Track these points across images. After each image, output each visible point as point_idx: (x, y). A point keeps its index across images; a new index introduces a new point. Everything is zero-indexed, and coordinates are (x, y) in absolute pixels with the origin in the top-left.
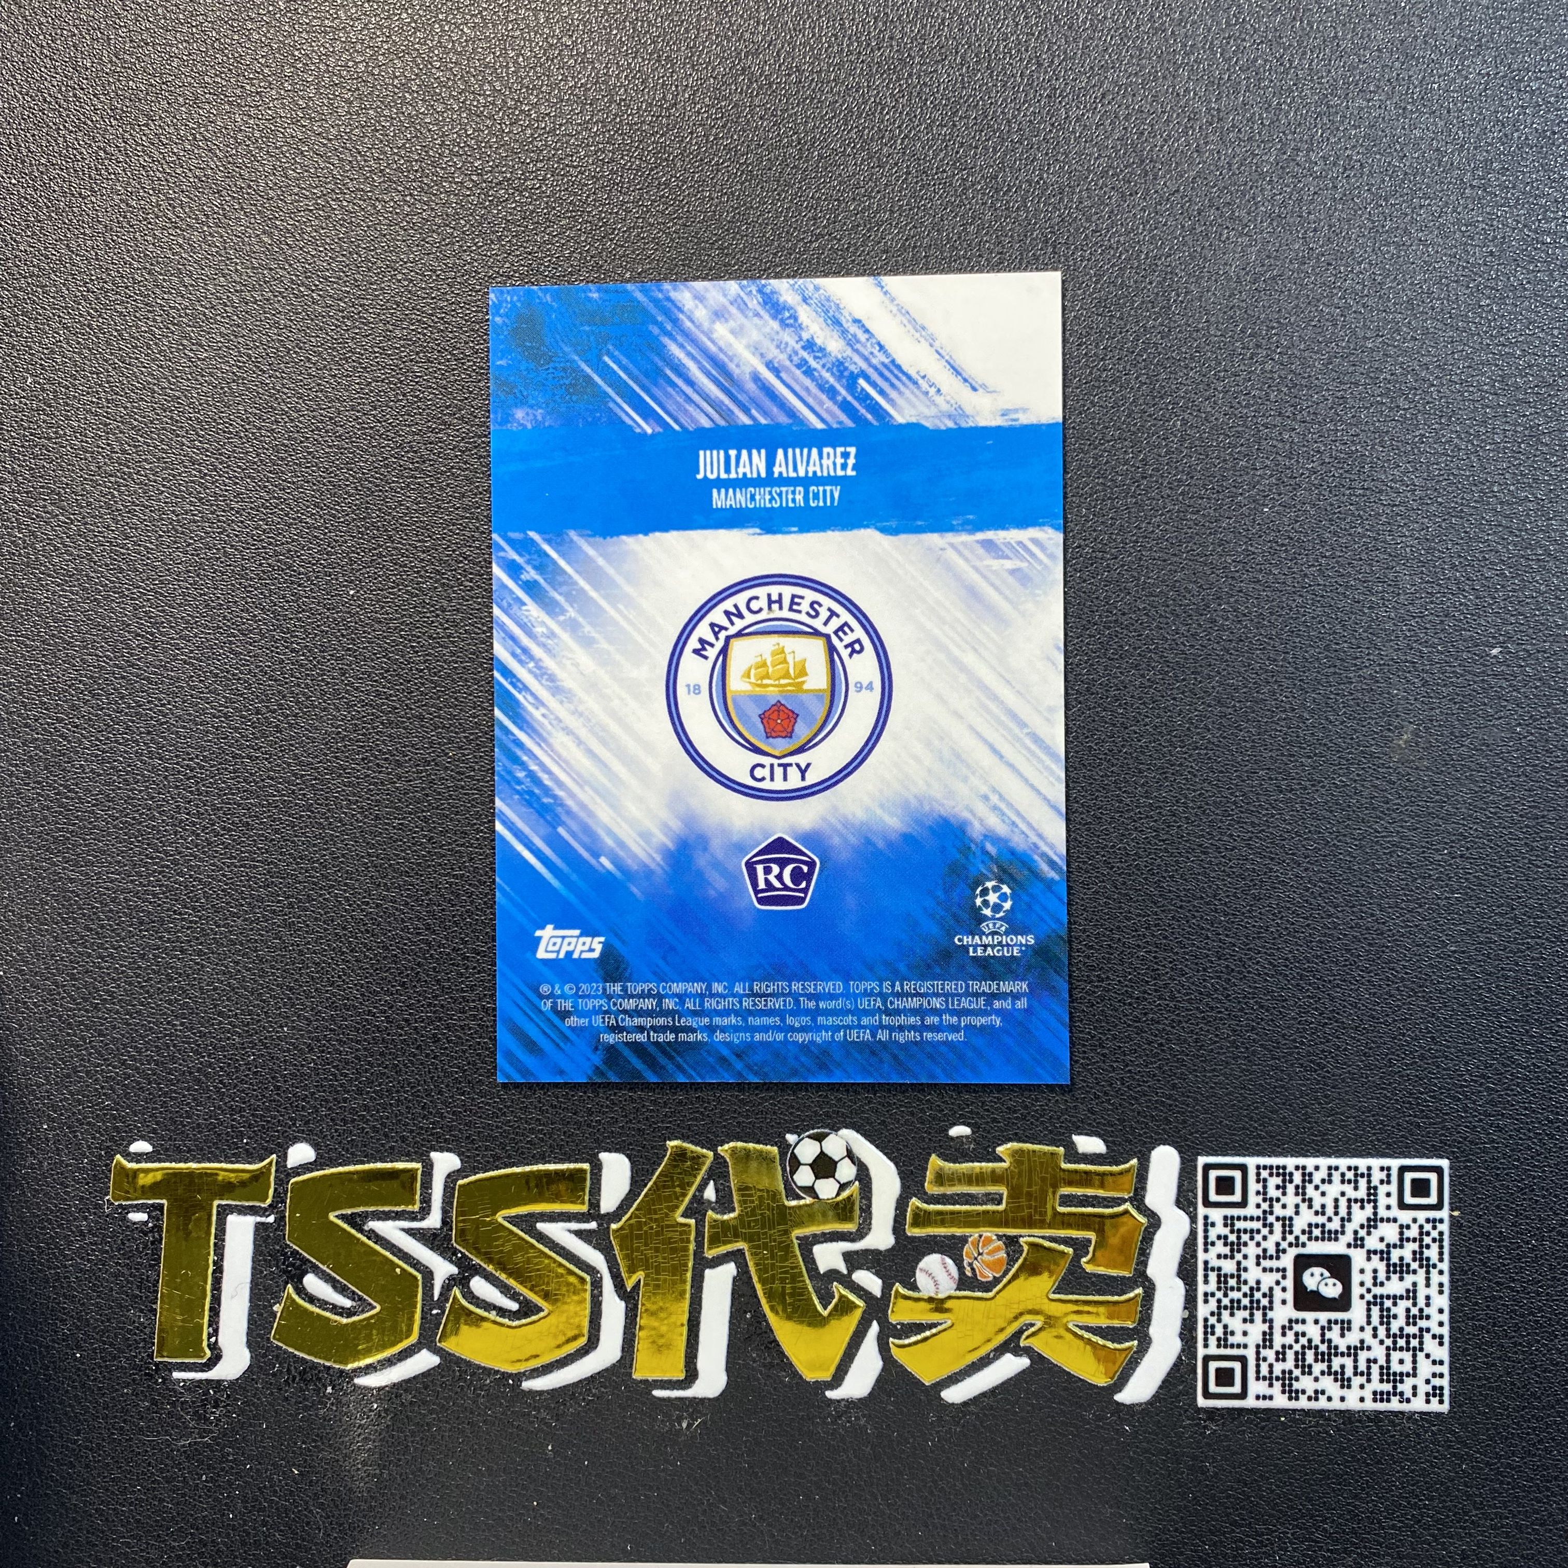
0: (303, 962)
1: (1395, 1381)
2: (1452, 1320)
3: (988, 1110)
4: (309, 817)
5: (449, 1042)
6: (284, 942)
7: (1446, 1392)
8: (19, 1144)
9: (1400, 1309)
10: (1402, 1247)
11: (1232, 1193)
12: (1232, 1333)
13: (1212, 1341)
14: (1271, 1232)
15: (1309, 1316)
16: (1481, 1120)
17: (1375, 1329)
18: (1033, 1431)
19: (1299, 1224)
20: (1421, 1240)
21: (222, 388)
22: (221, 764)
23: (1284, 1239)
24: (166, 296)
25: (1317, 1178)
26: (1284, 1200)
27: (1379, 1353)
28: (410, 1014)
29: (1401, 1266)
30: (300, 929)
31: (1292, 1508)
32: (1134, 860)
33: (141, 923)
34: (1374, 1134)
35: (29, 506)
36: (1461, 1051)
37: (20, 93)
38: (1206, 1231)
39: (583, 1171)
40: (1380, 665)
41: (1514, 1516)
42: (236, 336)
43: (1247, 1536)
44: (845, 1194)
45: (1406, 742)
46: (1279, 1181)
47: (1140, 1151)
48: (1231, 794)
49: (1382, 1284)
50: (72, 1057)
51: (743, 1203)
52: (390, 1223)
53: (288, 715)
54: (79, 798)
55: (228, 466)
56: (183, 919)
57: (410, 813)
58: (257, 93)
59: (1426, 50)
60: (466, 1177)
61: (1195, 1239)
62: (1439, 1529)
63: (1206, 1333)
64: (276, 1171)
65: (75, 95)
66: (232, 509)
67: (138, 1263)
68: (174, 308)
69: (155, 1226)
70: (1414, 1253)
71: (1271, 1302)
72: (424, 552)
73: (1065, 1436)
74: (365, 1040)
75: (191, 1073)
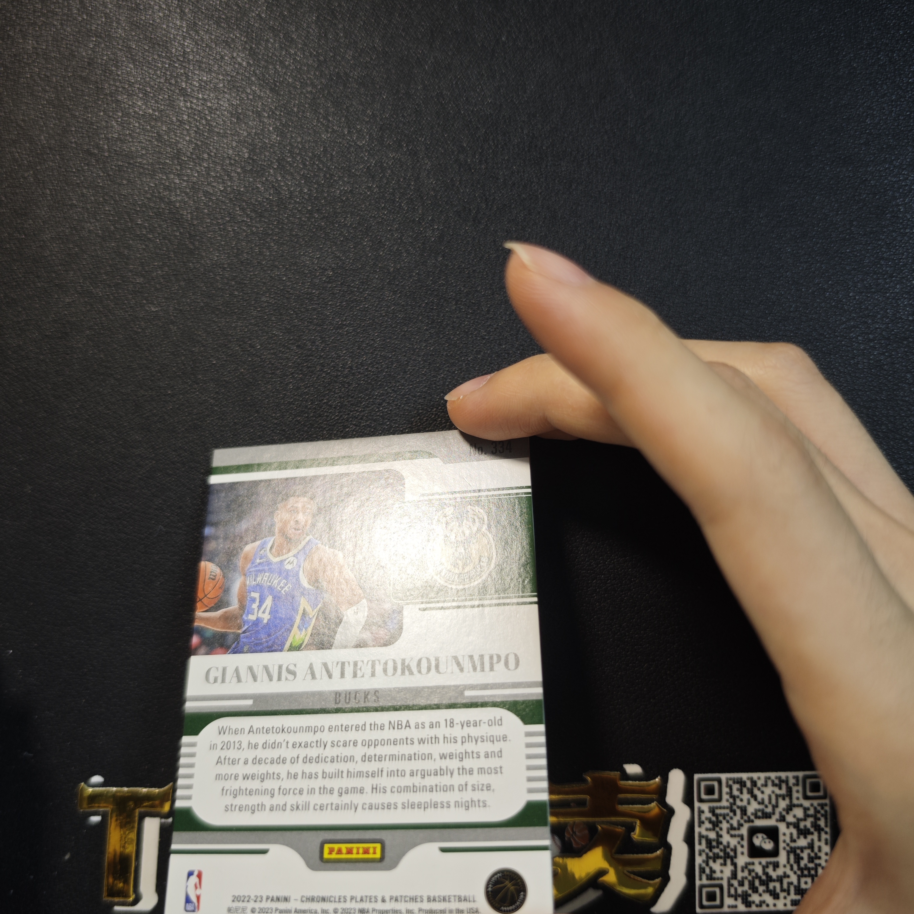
15: (756, 860)
25: (759, 784)
42: (173, 299)
47: (662, 773)
58: (189, 168)
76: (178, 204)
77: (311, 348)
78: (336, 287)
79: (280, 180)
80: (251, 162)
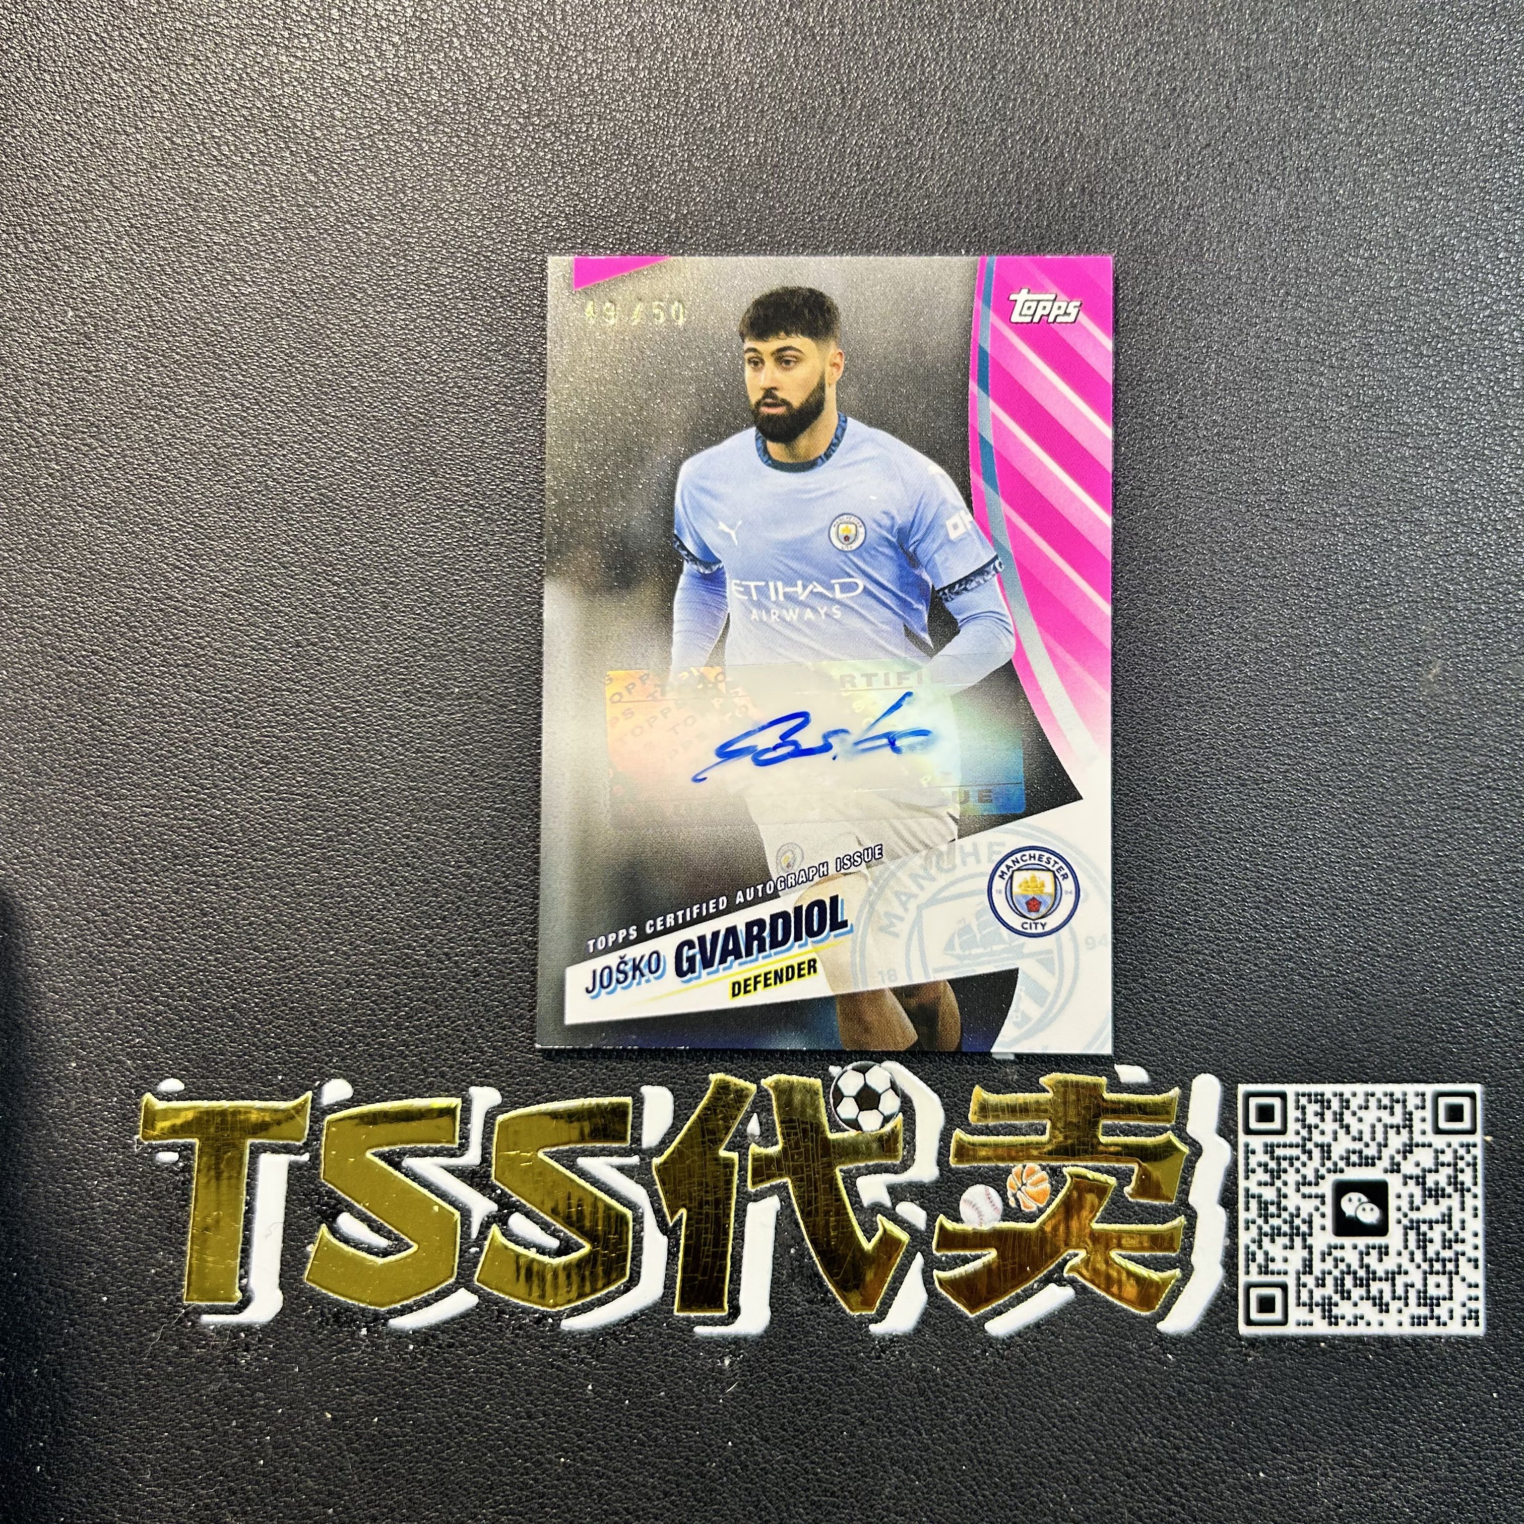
0: (341, 896)
1: (1432, 1305)
2: (1488, 1244)
4: (350, 750)
5: (490, 976)
6: (323, 876)
7: (1482, 1315)
8: (46, 1083)
9: (1435, 1234)
10: (1437, 1171)
11: (1271, 1119)
12: (1273, 1260)
13: (1254, 1268)
14: (1310, 1158)
15: (1348, 1241)
16: (1511, 1046)
17: (1412, 1254)
18: (1077, 1361)
19: (1337, 1151)
20: (1456, 1164)
21: (266, 323)
22: (260, 696)
23: (1323, 1165)
25: (1354, 1105)
26: (1322, 1126)
27: (1415, 1277)
28: (451, 948)
29: (1436, 1190)
30: (339, 862)
31: (1332, 1434)
32: (1175, 792)
33: (176, 858)
34: (1409, 1060)
35: (68, 438)
36: (1491, 977)
37: (67, 32)
38: (1247, 1158)
39: (625, 1106)
40: (1408, 602)
42: (280, 272)
43: (1289, 1463)
44: (888, 1127)
45: (1436, 676)
46: (1317, 1107)
47: (1181, 1081)
48: (1268, 727)
49: (1418, 1209)
50: (102, 994)
51: (786, 1135)
52: (428, 1159)
53: (330, 648)
54: (114, 731)
55: (271, 401)
56: (219, 853)
57: (452, 746)
58: (305, 35)
59: (1443, 16)
60: (507, 1112)
61: (1236, 1165)
63: (1247, 1260)
64: (312, 1108)
65: (121, 35)
66: (275, 442)
67: (168, 1204)
68: (219, 244)
69: (186, 1165)
70: (1449, 1177)
71: (1311, 1227)
72: (467, 486)
73: (1107, 1367)
74: (405, 974)
75: (225, 1009)
76: (285, 102)
77: (530, 359)
78: (572, 248)
79: (471, 58)
80: (417, 23)
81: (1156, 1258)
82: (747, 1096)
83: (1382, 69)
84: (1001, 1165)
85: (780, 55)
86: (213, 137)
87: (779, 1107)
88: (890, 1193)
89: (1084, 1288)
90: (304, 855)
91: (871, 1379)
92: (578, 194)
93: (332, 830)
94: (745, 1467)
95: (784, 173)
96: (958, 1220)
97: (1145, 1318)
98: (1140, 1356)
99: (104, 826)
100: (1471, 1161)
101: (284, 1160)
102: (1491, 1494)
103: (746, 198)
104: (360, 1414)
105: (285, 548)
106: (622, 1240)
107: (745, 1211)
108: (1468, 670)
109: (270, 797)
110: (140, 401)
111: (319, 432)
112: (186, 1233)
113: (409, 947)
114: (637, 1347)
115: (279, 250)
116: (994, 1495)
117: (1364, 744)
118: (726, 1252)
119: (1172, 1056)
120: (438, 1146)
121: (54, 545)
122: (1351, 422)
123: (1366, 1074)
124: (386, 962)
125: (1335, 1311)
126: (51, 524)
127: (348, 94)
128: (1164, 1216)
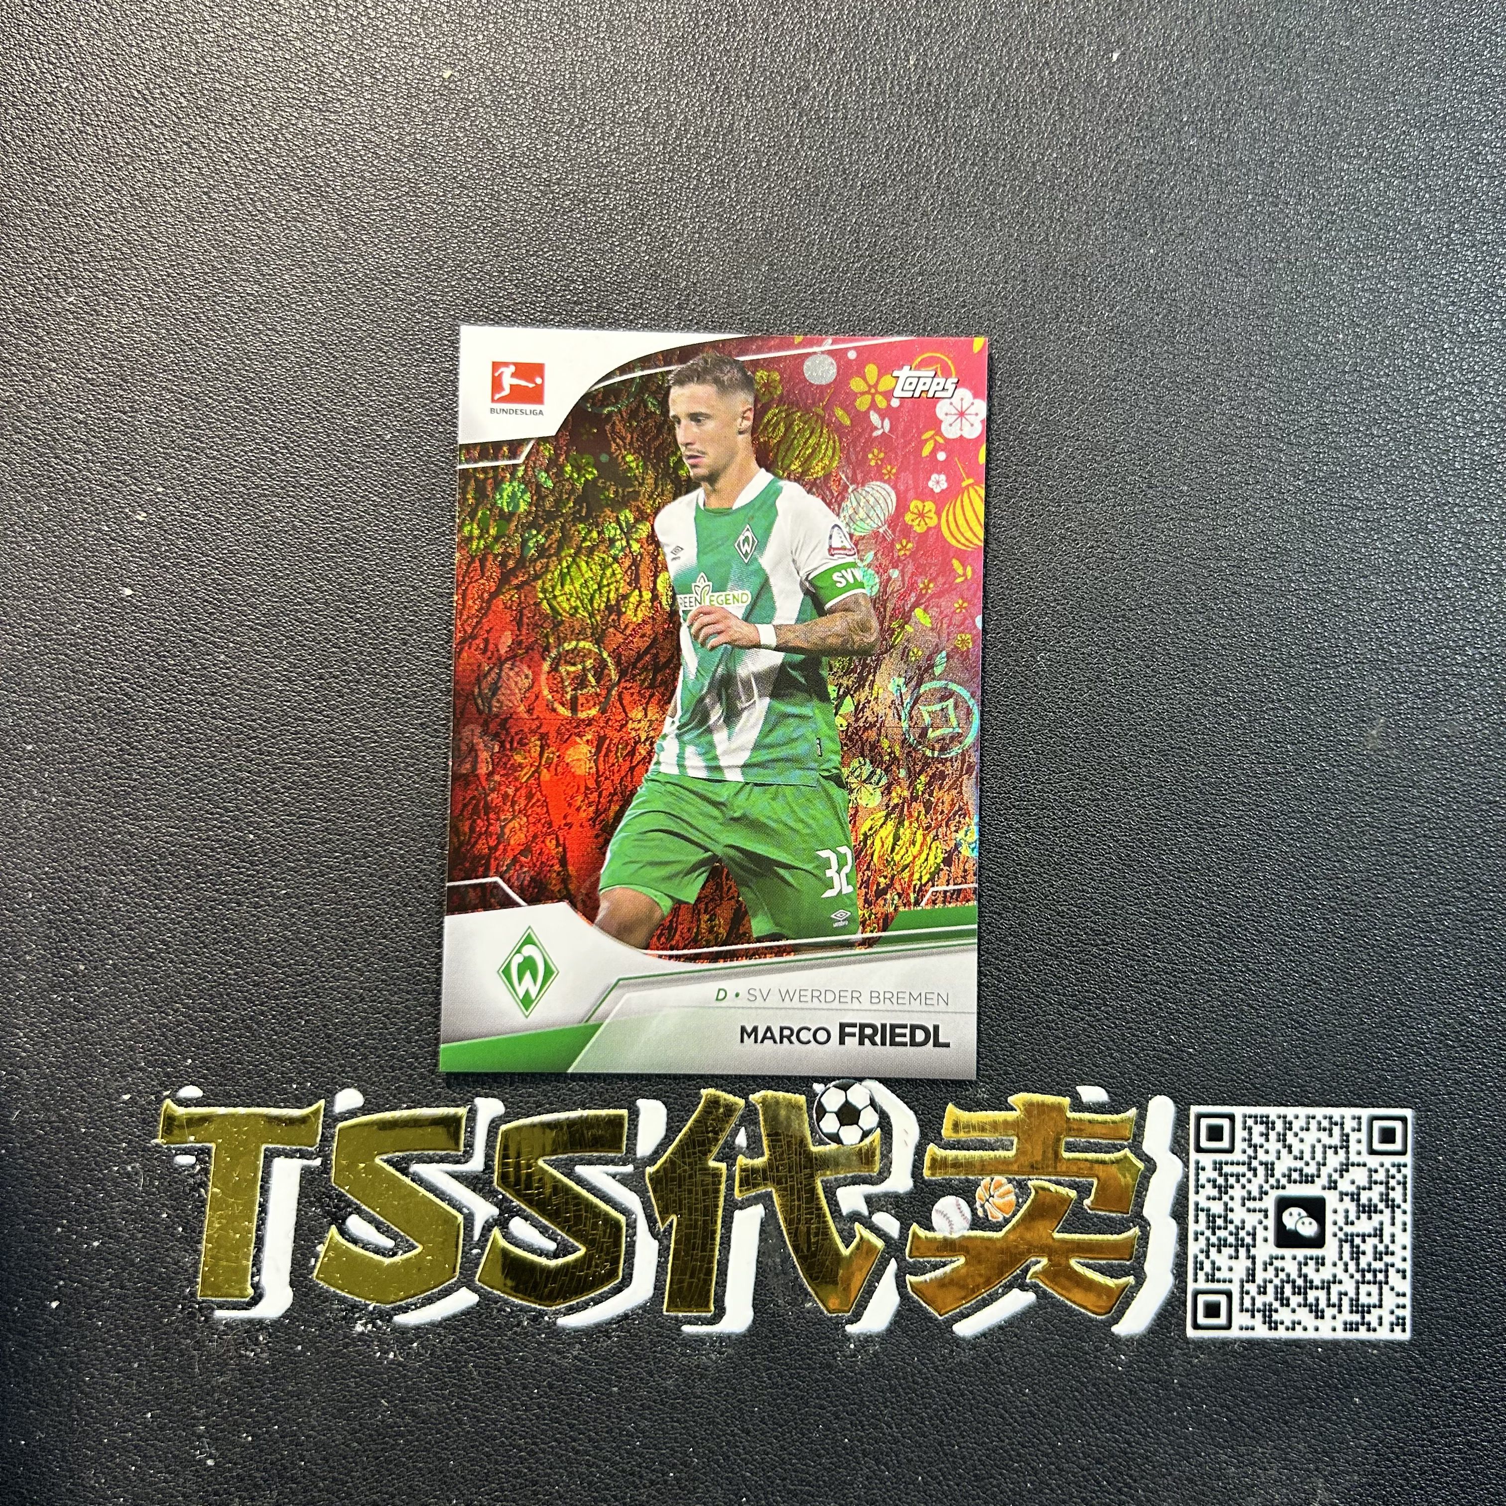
0: (357, 915)
1: (1363, 1312)
2: (1415, 1257)
3: (999, 1063)
4: (368, 778)
6: (339, 896)
7: (1408, 1322)
9: (1368, 1247)
10: (1370, 1189)
11: (1220, 1139)
12: (1219, 1269)
13: (1201, 1275)
14: (1255, 1175)
15: (1288, 1252)
16: (1440, 1074)
17: (1346, 1265)
18: (1038, 1361)
19: (1280, 1169)
20: (1387, 1183)
21: (295, 372)
22: (283, 725)
23: (1267, 1182)
24: (243, 284)
25: (1296, 1127)
26: (1266, 1146)
27: (1349, 1286)
29: (1370, 1206)
30: (355, 884)
31: (1270, 1431)
32: (1138, 834)
33: (199, 876)
35: (104, 474)
36: (1423, 1011)
37: (110, 88)
38: (1197, 1174)
39: (621, 1117)
40: (1355, 663)
41: (1466, 1434)
42: (310, 324)
43: (1230, 1457)
44: (867, 1141)
45: (1379, 732)
46: (1262, 1128)
47: (1138, 1102)
48: (1224, 775)
49: (1352, 1223)
50: (125, 1004)
51: (772, 1148)
52: (434, 1166)
53: (351, 681)
54: (142, 755)
55: (299, 445)
56: (241, 873)
58: (339, 100)
60: (509, 1122)
61: (1187, 1180)
62: (1400, 1448)
63: (1196, 1269)
64: (324, 1116)
65: (163, 93)
66: (302, 485)
67: (185, 1205)
68: (252, 295)
69: (202, 1169)
70: (1381, 1194)
71: (1254, 1239)
73: (1065, 1366)
74: (415, 991)
75: (243, 1021)
76: (318, 162)
78: (588, 311)
79: (496, 127)
81: (1111, 1266)
82: (735, 1110)
83: (1342, 170)
84: (971, 1177)
85: (788, 135)
86: (249, 193)
87: (765, 1120)
88: (867, 1203)
89: (1044, 1292)
90: (322, 876)
91: (846, 1376)
92: (594, 260)
93: (349, 853)
94: (727, 1458)
95: (788, 246)
96: (930, 1228)
97: (1102, 1321)
98: (1095, 1357)
99: (131, 845)
100: (1402, 1180)
101: (297, 1164)
102: (1414, 1487)
103: (752, 269)
104: (364, 1405)
105: (310, 585)
106: (617, 1244)
107: (732, 1217)
108: (1409, 727)
109: (291, 821)
110: (173, 442)
111: (344, 476)
112: (201, 1232)
113: (420, 964)
114: (628, 1344)
115: (309, 302)
116: (958, 1485)
117: (1312, 793)
118: (713, 1256)
119: (1130, 1079)
120: (444, 1153)
121: (88, 577)
122: (1306, 495)
123: (1308, 1098)
124: (398, 978)
125: (1275, 1317)
126: (85, 556)
127: (379, 157)
128: (1120, 1227)
